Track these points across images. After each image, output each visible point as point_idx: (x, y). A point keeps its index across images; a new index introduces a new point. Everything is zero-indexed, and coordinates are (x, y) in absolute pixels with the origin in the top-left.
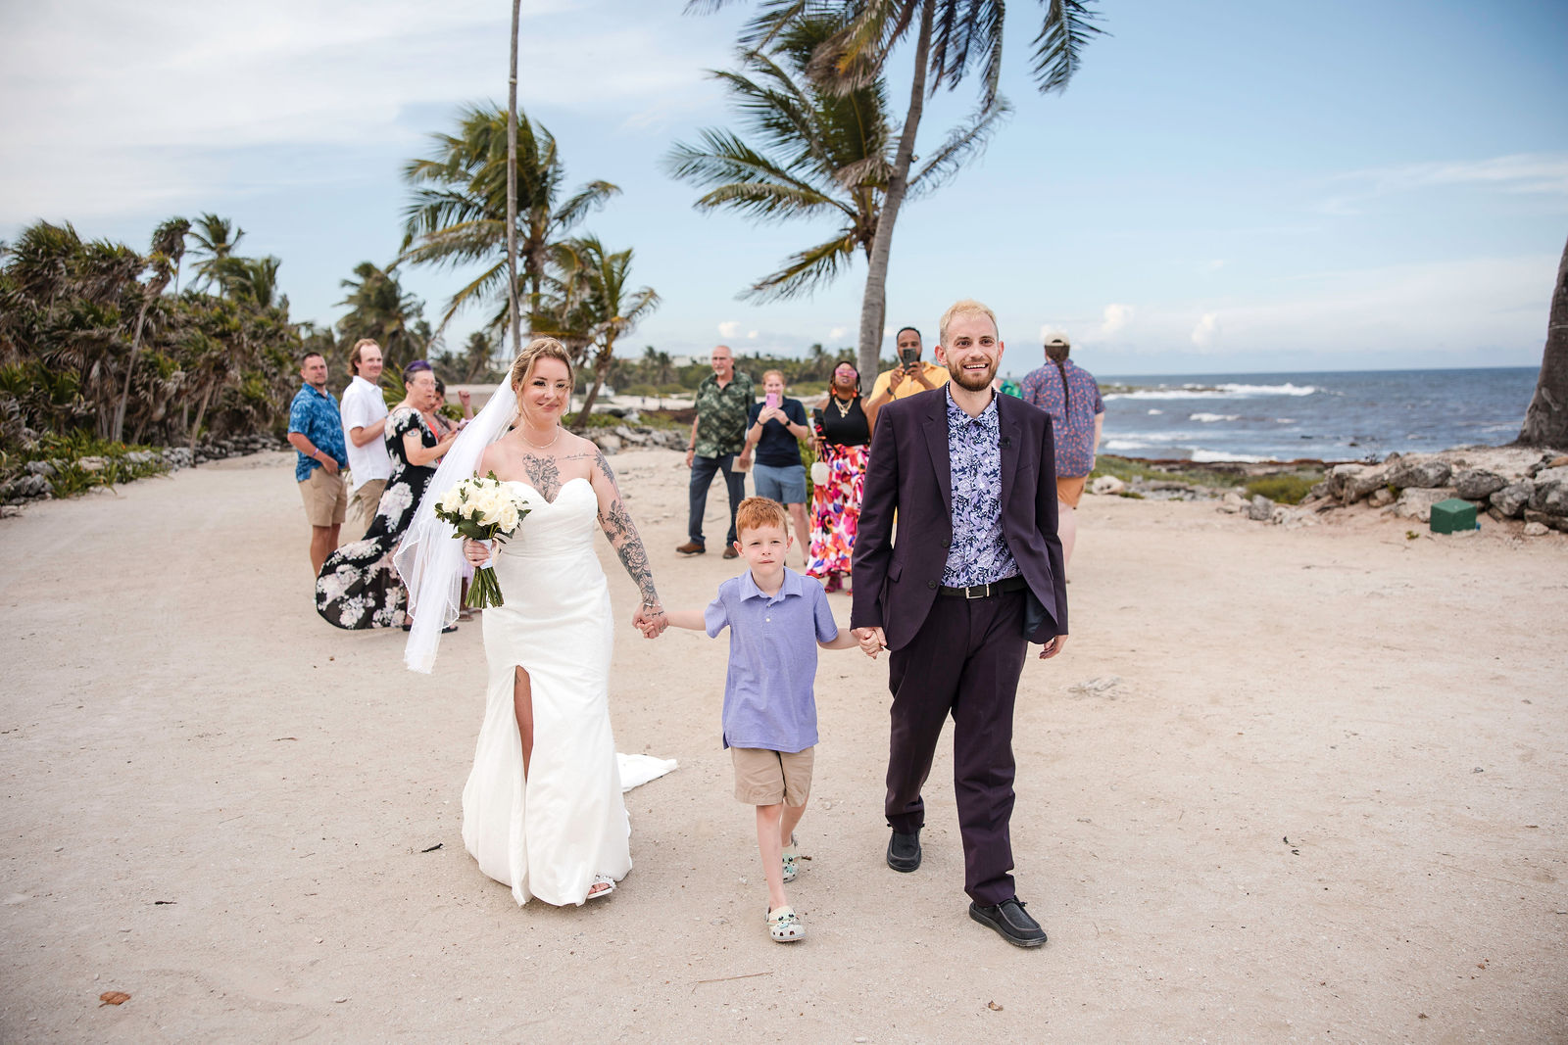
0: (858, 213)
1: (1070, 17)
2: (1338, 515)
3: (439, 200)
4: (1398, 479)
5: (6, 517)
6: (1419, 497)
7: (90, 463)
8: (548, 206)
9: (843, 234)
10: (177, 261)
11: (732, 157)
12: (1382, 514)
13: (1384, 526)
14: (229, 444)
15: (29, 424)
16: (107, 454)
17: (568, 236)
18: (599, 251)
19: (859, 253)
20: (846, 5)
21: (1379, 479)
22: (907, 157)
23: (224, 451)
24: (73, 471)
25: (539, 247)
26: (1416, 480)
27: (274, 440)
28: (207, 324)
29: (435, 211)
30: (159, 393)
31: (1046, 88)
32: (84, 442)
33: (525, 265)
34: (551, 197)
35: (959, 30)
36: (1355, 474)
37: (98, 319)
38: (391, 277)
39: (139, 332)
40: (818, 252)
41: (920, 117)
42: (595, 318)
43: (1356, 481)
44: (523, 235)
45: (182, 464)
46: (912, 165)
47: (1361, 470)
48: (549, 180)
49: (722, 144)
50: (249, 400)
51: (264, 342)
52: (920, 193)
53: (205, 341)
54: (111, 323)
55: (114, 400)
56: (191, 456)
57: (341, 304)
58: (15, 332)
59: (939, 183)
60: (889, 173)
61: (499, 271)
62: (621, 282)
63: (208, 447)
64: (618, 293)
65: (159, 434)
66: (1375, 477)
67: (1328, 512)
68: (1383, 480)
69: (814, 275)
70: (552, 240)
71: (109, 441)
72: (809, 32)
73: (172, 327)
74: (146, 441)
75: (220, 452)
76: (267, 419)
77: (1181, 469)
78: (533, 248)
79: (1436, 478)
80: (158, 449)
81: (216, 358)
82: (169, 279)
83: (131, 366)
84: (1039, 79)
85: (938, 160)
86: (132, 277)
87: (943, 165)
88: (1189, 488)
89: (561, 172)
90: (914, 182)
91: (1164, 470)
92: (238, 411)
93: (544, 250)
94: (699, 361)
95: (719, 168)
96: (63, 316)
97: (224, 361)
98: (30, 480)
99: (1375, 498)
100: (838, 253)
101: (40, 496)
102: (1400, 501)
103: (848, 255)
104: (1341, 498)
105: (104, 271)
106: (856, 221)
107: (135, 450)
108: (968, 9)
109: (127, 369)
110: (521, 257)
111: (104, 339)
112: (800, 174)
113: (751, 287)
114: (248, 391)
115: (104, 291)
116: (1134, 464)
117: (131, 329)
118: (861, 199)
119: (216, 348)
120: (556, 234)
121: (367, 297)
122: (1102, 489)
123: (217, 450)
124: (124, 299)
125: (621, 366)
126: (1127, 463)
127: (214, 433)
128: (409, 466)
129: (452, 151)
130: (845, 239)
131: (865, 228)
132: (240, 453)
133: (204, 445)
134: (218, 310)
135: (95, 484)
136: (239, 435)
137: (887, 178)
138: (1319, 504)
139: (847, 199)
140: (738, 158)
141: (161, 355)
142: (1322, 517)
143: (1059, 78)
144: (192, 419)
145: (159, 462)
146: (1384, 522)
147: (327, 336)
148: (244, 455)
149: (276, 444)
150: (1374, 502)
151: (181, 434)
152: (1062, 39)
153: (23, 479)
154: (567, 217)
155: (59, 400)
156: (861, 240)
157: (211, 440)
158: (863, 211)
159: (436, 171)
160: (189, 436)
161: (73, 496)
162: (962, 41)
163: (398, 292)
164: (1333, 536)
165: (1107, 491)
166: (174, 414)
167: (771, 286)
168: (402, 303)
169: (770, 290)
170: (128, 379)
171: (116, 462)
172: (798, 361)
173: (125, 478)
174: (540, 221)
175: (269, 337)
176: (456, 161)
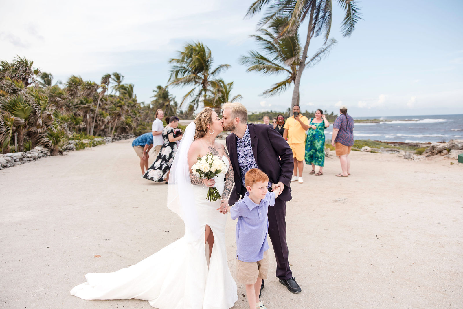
0: (292, 72)
1: (353, 14)
2: (431, 158)
3: (179, 69)
4: (450, 147)
5: (64, 155)
6: (455, 152)
7: (85, 141)
8: (209, 70)
9: (288, 78)
10: (108, 86)
11: (257, 58)
12: (445, 157)
13: (444, 161)
14: (121, 136)
15: (69, 130)
16: (89, 139)
17: (214, 79)
18: (223, 82)
19: (292, 84)
20: (289, 13)
21: (444, 147)
22: (305, 57)
24: (81, 143)
25: (206, 82)
26: (455, 147)
27: (134, 135)
28: (116, 103)
29: (177, 72)
30: (103, 122)
31: (345, 36)
32: (83, 135)
33: (202, 87)
34: (210, 67)
35: (320, 20)
36: (438, 145)
37: (87, 102)
38: (166, 90)
39: (98, 106)
40: (281, 83)
41: (309, 45)
42: (222, 101)
43: (437, 147)
44: (202, 79)
45: (109, 142)
46: (306, 59)
47: (440, 145)
48: (209, 63)
49: (254, 54)
50: (127, 124)
51: (131, 108)
52: (310, 66)
53: (115, 108)
54: (91, 102)
55: (91, 124)
56: (111, 140)
57: (152, 97)
58: (65, 106)
59: (315, 63)
60: (300, 61)
62: (230, 91)
63: (116, 137)
64: (228, 94)
65: (103, 133)
66: (443, 147)
67: (429, 157)
68: (445, 147)
69: (280, 90)
70: (210, 80)
71: (90, 135)
72: (278, 21)
73: (106, 104)
74: (99, 135)
75: (119, 139)
76: (131, 129)
77: (398, 145)
78: (205, 82)
79: (461, 147)
80: (102, 137)
81: (118, 113)
82: (106, 91)
83: (96, 115)
84: (343, 33)
85: (315, 57)
86: (96, 90)
88: (398, 151)
89: (213, 60)
90: (308, 63)
91: (393, 145)
92: (124, 127)
93: (207, 83)
94: (254, 113)
95: (254, 61)
96: (78, 101)
97: (120, 113)
98: (70, 146)
99: (443, 153)
100: (287, 83)
101: (73, 150)
102: (450, 153)
103: (289, 84)
104: (433, 153)
105: (89, 89)
106: (291, 74)
107: (97, 138)
108: (323, 14)
109: (95, 116)
110: (201, 84)
111: (89, 107)
112: (276, 62)
113: (262, 93)
114: (127, 122)
115: (88, 95)
116: (383, 143)
117: (96, 105)
118: (293, 68)
119: (118, 110)
120: (211, 78)
121: (160, 95)
122: (364, 150)
123: (118, 138)
124: (94, 96)
126: (380, 143)
127: (117, 133)
128: (170, 142)
129: (182, 56)
130: (288, 80)
131: (294, 76)
132: (124, 139)
133: (114, 137)
134: (119, 99)
135: (86, 147)
136: (124, 134)
137: (299, 62)
138: (427, 154)
139: (289, 68)
140: (259, 58)
141: (104, 112)
142: (426, 158)
143: (348, 33)
144: (112, 129)
145: (103, 141)
146: (444, 160)
147: (148, 106)
148: (126, 139)
149: (134, 136)
150: (442, 154)
151: (109, 133)
152: (350, 21)
153: (68, 145)
154: (214, 73)
155: (76, 124)
156: (293, 80)
157: (116, 135)
158: (294, 72)
159: (178, 61)
160: (111, 134)
161: (81, 150)
162: (321, 23)
163: (168, 94)
164: (428, 163)
165: (366, 151)
166: (107, 128)
167: (268, 93)
168: (169, 97)
169: (268, 94)
170: (95, 118)
171: (92, 141)
172: (283, 113)
173: (94, 145)
174: (206, 74)
175: (132, 107)
176: (183, 58)
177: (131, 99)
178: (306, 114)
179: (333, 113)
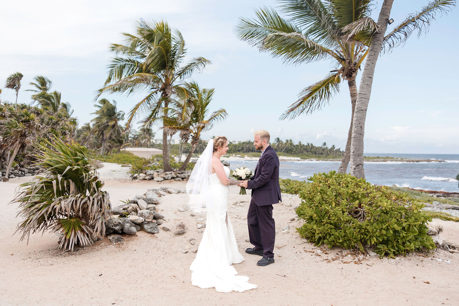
0: (346, 59)
3: (124, 63)
8: (174, 69)
9: (333, 74)
14: (26, 170)
17: (182, 83)
18: (196, 89)
23: (23, 173)
25: (169, 87)
29: (122, 68)
33: (162, 95)
34: (176, 65)
44: (162, 82)
46: (389, 25)
49: (268, 19)
53: (16, 123)
61: (150, 98)
62: (207, 104)
64: (204, 109)
70: (175, 84)
75: (22, 173)
78: (166, 88)
81: (22, 131)
87: (397, 34)
93: (171, 89)
97: (25, 133)
103: (334, 86)
106: (343, 64)
110: (160, 91)
120: (177, 82)
121: (103, 112)
125: (203, 143)
130: (334, 76)
131: (349, 69)
132: (31, 174)
154: (182, 74)
158: (349, 58)
159: (125, 49)
168: (117, 114)
174: (170, 75)
175: (54, 124)
176: (134, 46)
177: (56, 114)
178: (300, 147)
179: (334, 146)
